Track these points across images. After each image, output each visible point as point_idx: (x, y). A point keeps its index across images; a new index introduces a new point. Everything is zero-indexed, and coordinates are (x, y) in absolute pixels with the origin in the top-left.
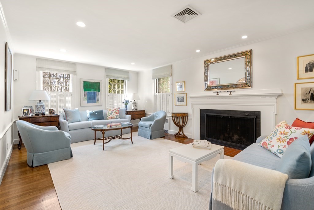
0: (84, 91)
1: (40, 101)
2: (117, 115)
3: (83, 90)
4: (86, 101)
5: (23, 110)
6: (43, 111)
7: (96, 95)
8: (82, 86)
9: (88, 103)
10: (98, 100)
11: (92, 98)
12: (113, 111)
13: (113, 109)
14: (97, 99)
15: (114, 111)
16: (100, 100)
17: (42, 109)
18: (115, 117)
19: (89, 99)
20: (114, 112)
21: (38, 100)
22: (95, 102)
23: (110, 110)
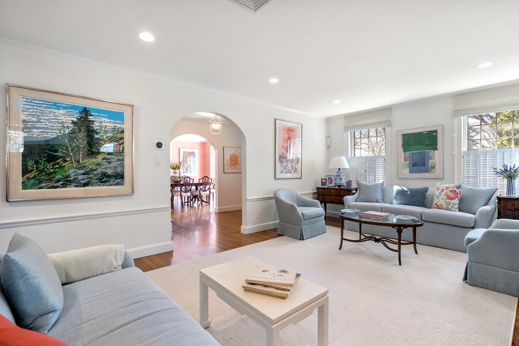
0: (404, 151)
1: (339, 169)
2: (448, 200)
3: (402, 149)
4: (408, 169)
5: (322, 179)
6: (340, 182)
7: (429, 158)
8: (400, 142)
9: (410, 172)
10: (433, 168)
11: (420, 165)
12: (443, 190)
13: (444, 188)
14: (430, 164)
15: (445, 191)
16: (437, 167)
17: (338, 180)
18: (445, 206)
19: (413, 166)
20: (443, 193)
21: (337, 169)
22: (427, 171)
23: (438, 189)
